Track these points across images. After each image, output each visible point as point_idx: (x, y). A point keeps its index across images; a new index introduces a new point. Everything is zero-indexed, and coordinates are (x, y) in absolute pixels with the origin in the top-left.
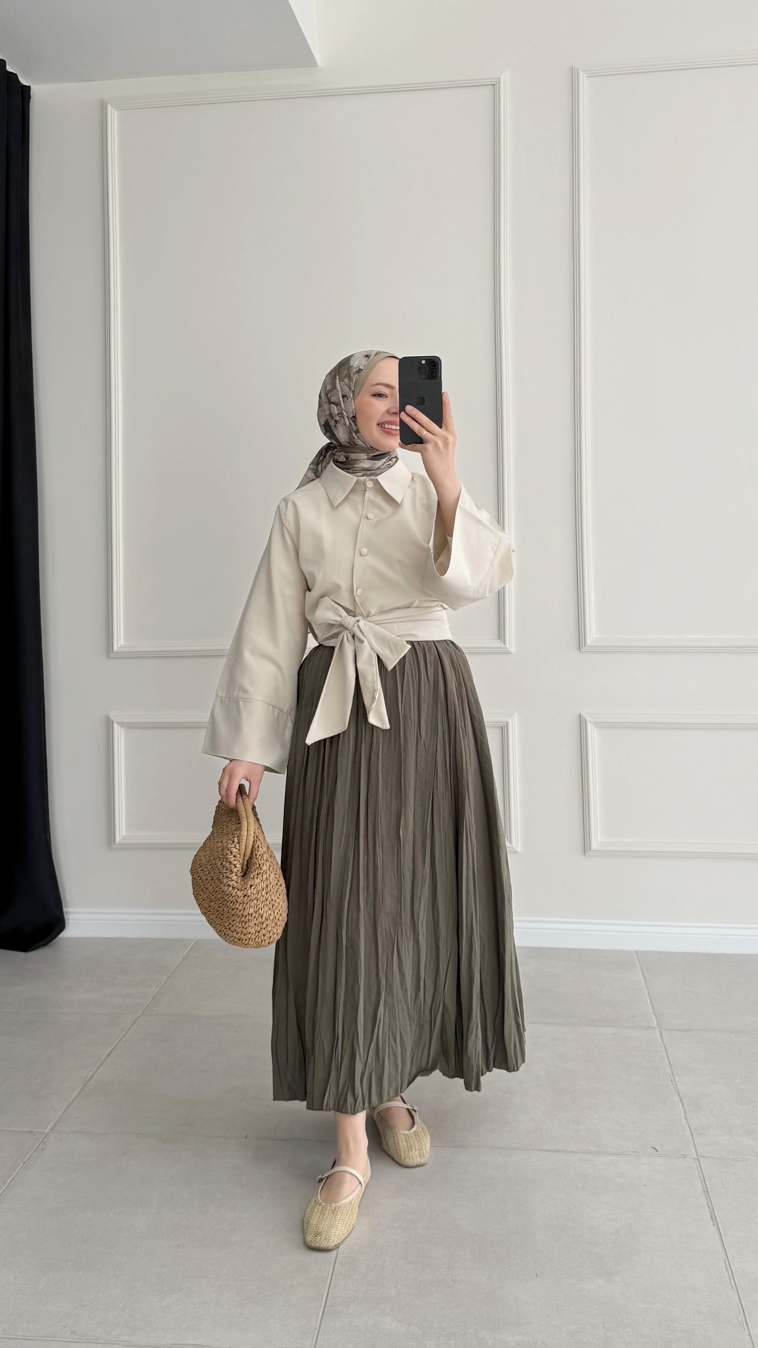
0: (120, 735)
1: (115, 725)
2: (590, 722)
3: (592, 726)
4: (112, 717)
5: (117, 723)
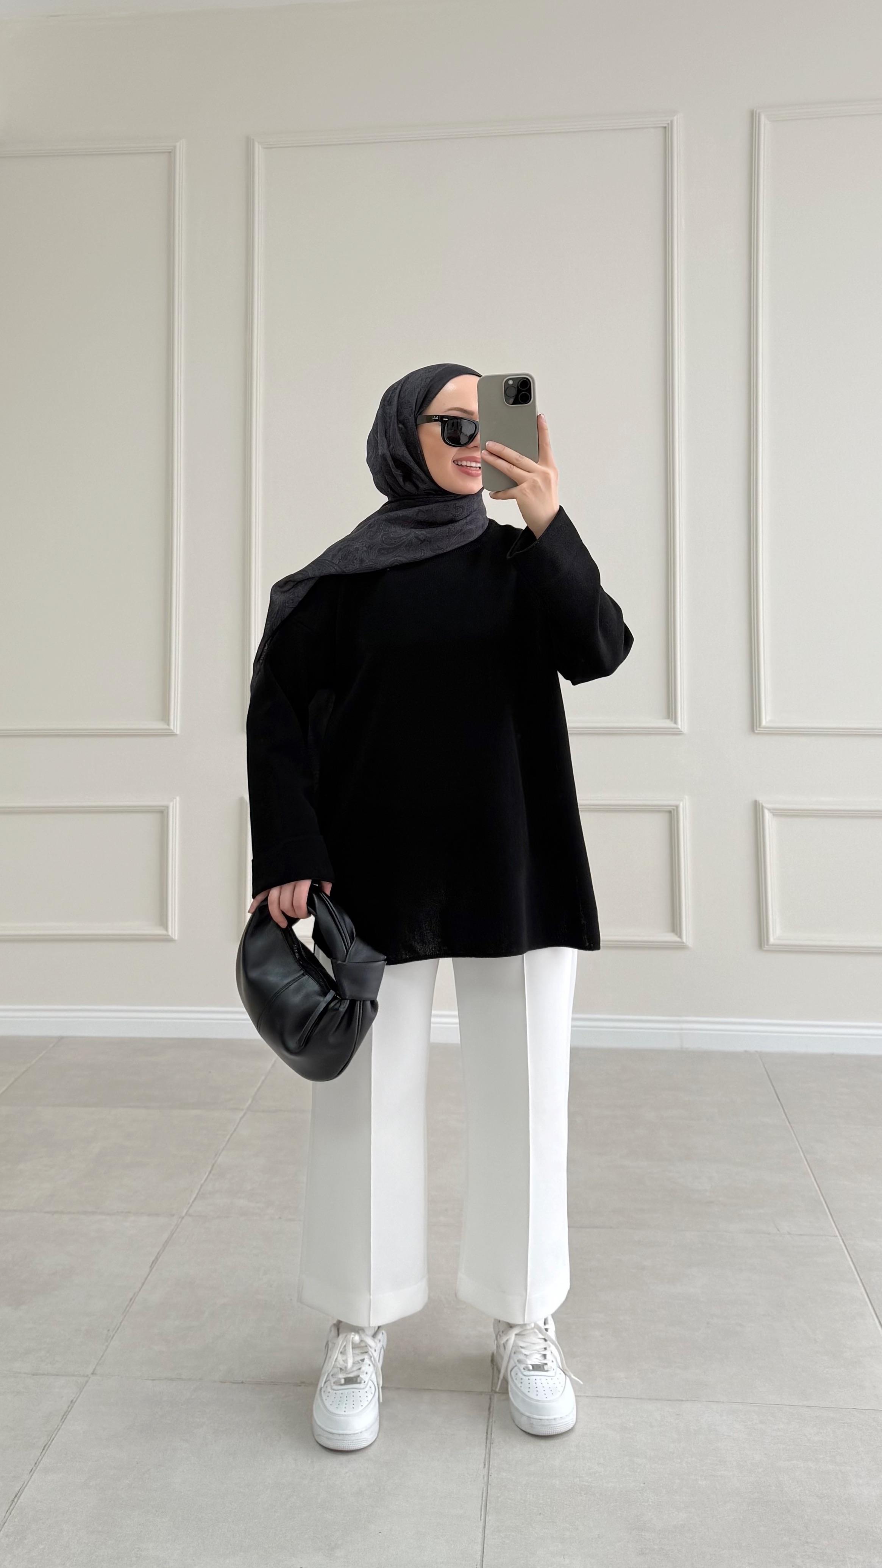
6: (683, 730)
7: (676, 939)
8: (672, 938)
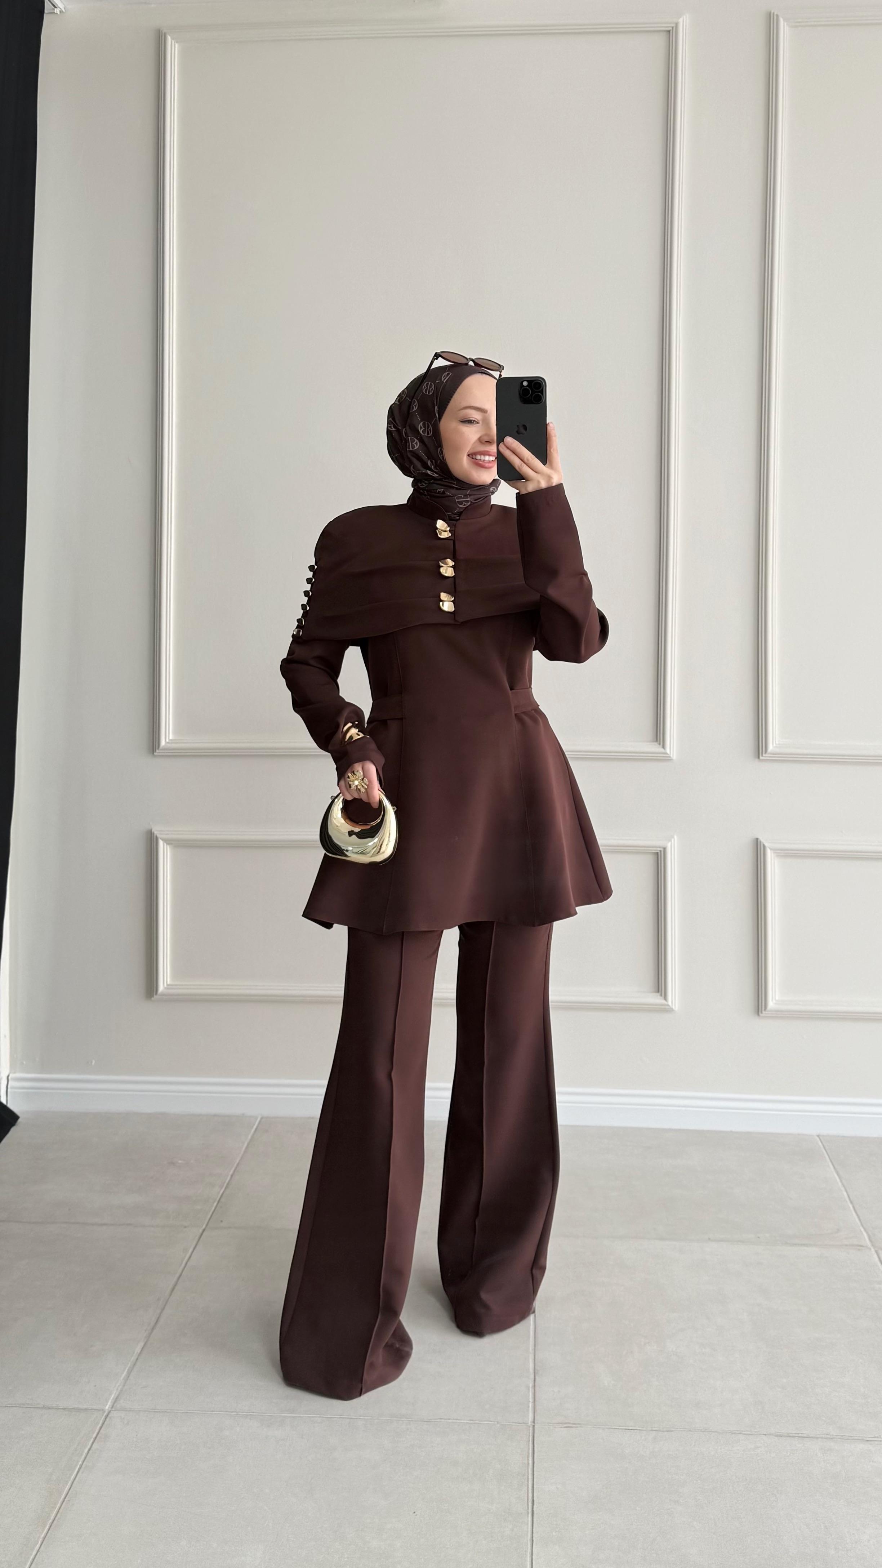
0: (165, 854)
1: (161, 843)
2: (770, 848)
3: (773, 854)
4: (155, 832)
5: (162, 840)
6: (672, 756)
8: (656, 999)
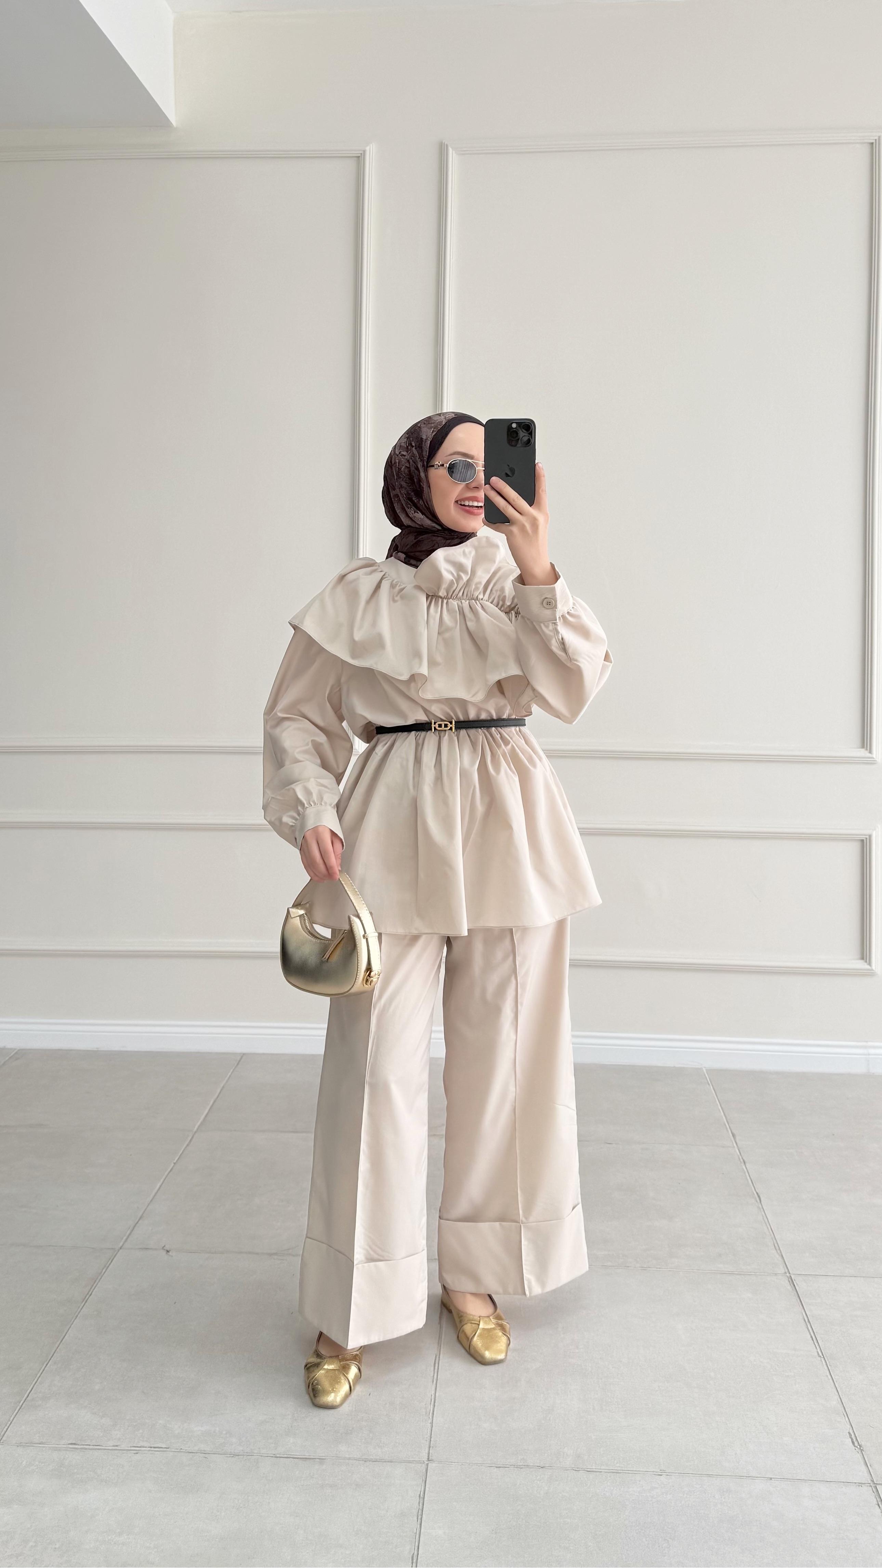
7: (868, 967)
